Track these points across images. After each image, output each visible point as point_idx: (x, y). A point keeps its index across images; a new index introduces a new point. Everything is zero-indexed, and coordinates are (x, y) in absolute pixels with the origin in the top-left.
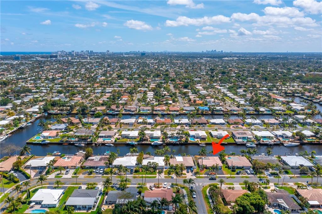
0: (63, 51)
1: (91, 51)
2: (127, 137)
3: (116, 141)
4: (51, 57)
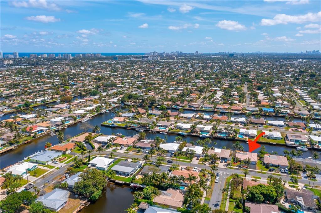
0: (155, 52)
1: (180, 52)
2: (180, 128)
3: (169, 130)
4: (143, 57)
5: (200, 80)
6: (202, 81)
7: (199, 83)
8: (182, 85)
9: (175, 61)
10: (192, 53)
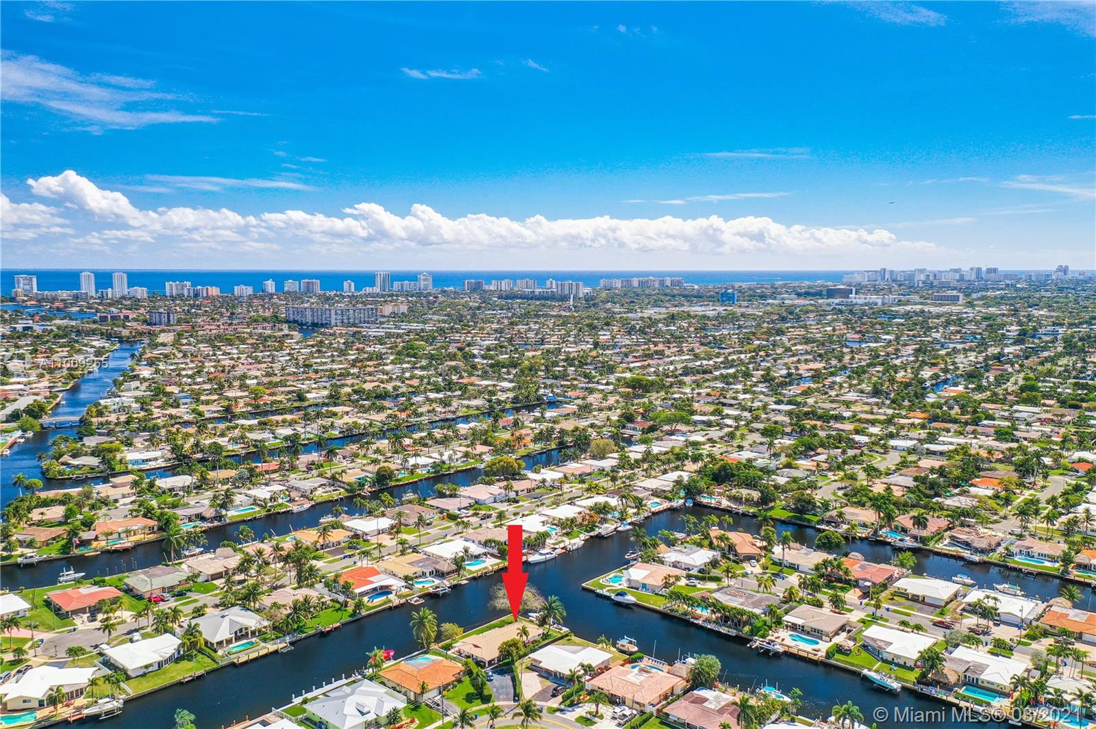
0: (885, 269)
3: (829, 655)
5: (1036, 409)
6: (1044, 416)
7: (1028, 424)
8: (948, 431)
9: (955, 309)
10: (1038, 274)
